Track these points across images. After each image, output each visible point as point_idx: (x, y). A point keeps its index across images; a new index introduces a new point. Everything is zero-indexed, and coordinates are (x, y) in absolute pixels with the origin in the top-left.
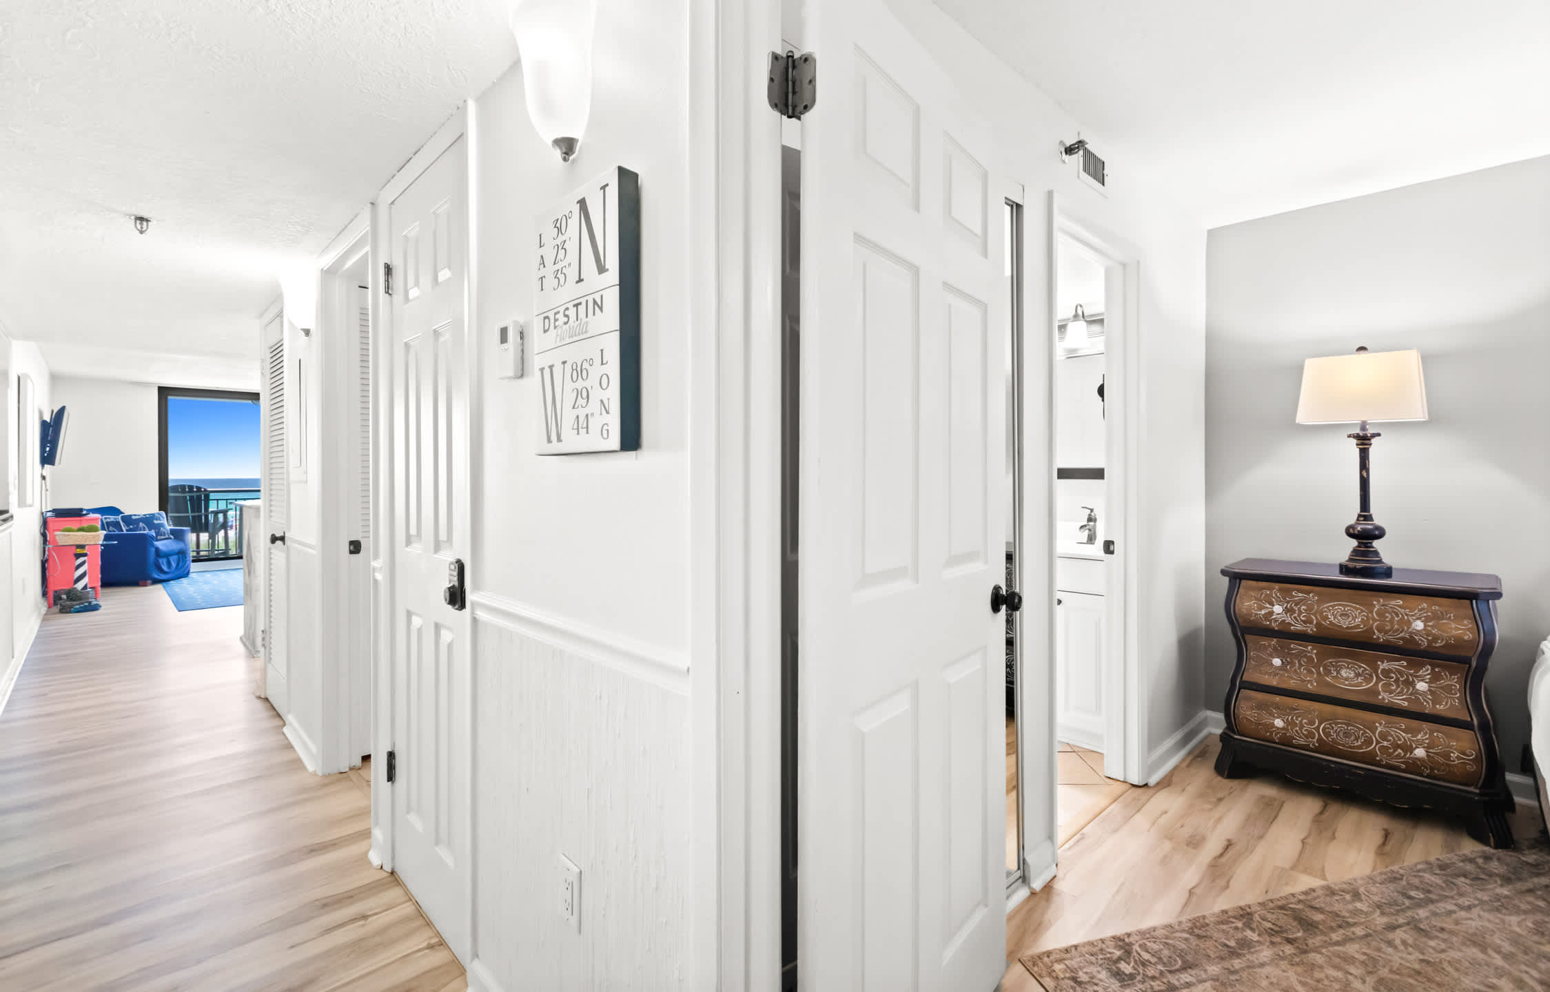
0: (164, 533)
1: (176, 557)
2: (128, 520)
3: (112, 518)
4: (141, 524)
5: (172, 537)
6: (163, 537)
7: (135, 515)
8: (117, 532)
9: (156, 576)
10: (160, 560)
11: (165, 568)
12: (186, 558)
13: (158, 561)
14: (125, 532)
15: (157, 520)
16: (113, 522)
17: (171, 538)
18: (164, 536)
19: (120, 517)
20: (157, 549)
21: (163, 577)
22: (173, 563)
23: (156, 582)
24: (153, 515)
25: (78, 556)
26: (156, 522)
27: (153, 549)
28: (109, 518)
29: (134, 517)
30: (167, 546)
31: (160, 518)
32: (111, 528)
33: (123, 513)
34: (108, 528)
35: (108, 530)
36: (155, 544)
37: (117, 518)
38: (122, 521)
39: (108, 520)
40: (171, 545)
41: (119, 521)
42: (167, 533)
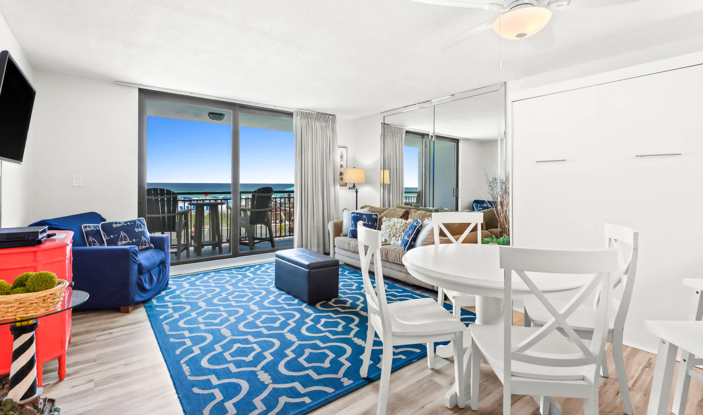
0: (145, 241)
1: (157, 269)
2: (108, 228)
3: (91, 226)
4: (122, 234)
5: (152, 245)
6: (144, 247)
7: (116, 223)
8: (97, 247)
9: (138, 299)
10: (142, 278)
11: (147, 286)
12: (166, 268)
13: (141, 280)
14: (106, 247)
15: (138, 228)
16: (92, 230)
17: (151, 248)
18: (145, 245)
19: (100, 225)
20: (140, 266)
21: (146, 296)
22: (154, 276)
23: (137, 305)
24: (134, 222)
25: (18, 332)
26: (137, 230)
27: (136, 267)
28: (89, 227)
29: (114, 226)
30: (149, 259)
31: (140, 225)
32: (91, 239)
33: (104, 220)
34: (88, 238)
35: (88, 241)
36: (137, 259)
37: (97, 226)
38: (102, 230)
39: (88, 229)
40: (153, 256)
41: (99, 230)
42: (148, 242)
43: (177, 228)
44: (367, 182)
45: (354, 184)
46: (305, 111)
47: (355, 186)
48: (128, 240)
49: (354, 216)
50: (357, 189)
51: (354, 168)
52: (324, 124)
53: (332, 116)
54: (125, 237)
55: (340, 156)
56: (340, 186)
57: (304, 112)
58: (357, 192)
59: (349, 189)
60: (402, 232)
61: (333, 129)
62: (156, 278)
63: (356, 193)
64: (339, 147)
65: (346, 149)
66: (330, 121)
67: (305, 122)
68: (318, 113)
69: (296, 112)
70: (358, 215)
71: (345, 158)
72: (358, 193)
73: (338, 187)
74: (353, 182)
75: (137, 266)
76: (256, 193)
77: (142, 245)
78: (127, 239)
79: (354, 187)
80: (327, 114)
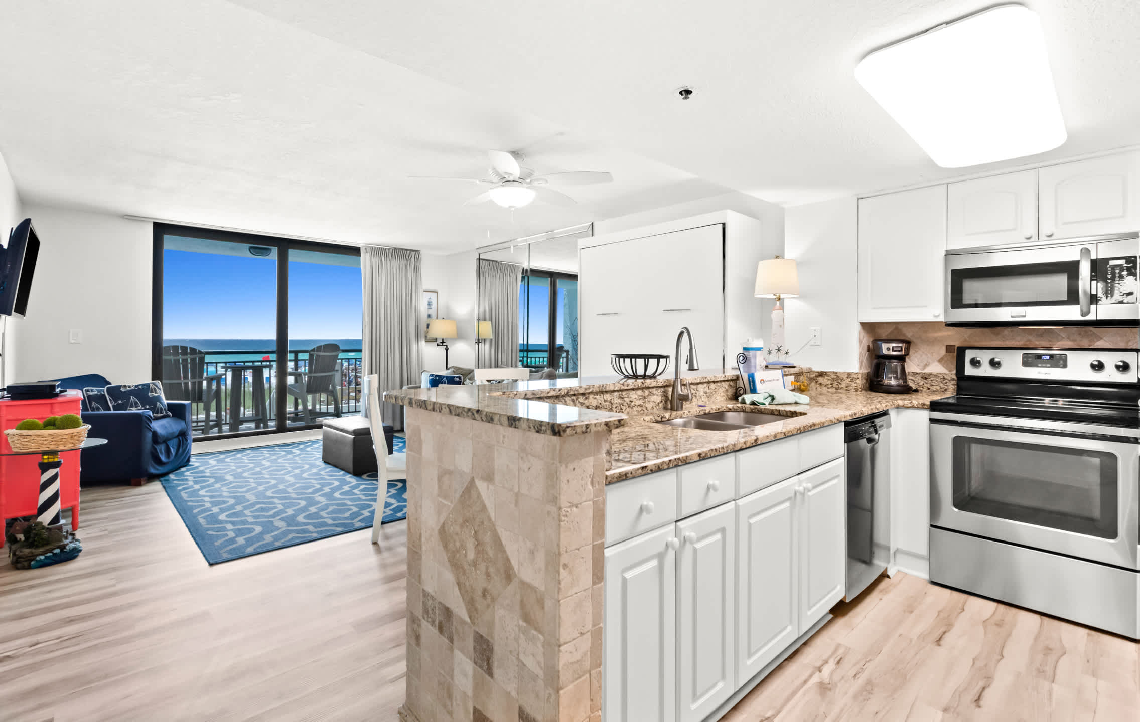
0: (161, 408)
1: (175, 441)
2: (116, 392)
3: (95, 390)
4: (132, 399)
5: (169, 413)
6: (159, 415)
7: (125, 386)
8: (102, 412)
9: (152, 471)
10: (158, 448)
11: (163, 458)
12: (187, 441)
13: (155, 449)
14: (112, 411)
15: (152, 392)
16: (96, 394)
17: (168, 416)
18: (161, 413)
19: (105, 389)
20: (155, 434)
21: (161, 470)
22: (171, 448)
23: (152, 478)
24: (148, 385)
25: (45, 467)
26: (150, 395)
27: (150, 435)
28: (92, 390)
29: (123, 389)
30: (166, 427)
31: (155, 389)
32: (94, 404)
33: (110, 383)
34: (90, 404)
35: (91, 407)
36: (151, 426)
37: (101, 390)
38: (108, 394)
39: (91, 393)
40: (170, 425)
41: (104, 395)
42: (165, 409)
44: (460, 336)
45: (443, 340)
48: (140, 406)
49: (432, 379)
50: (447, 346)
51: (443, 318)
52: (403, 262)
53: (414, 252)
54: (136, 401)
55: (427, 303)
56: (426, 342)
57: (375, 247)
58: (447, 350)
59: (437, 346)
61: (417, 269)
62: (174, 451)
63: (445, 351)
64: (424, 291)
65: (435, 294)
66: (413, 259)
67: (376, 260)
68: (395, 248)
69: (364, 248)
70: (437, 378)
71: (434, 306)
72: (448, 351)
73: (423, 343)
74: (442, 338)
75: (151, 433)
76: (314, 352)
77: (157, 413)
78: (138, 405)
79: (443, 343)
80: (407, 250)
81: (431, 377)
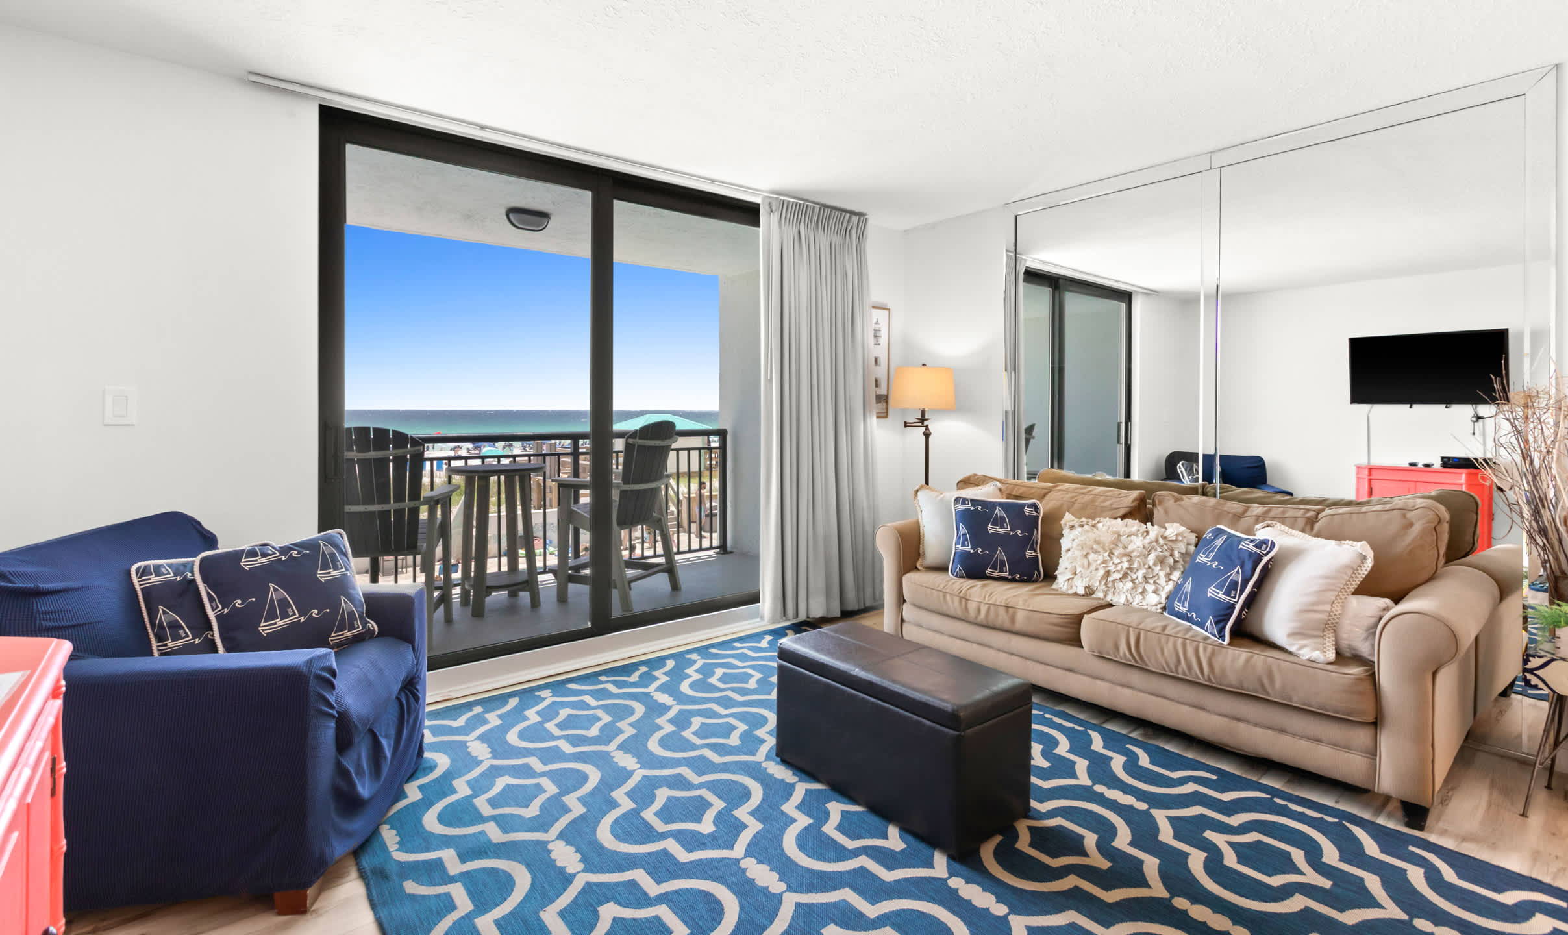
0: (351, 614)
1: (393, 711)
2: (226, 573)
3: (165, 569)
4: (275, 592)
5: (373, 625)
6: (347, 634)
7: (252, 553)
8: (191, 658)
9: (338, 850)
10: (349, 764)
11: (364, 787)
12: (417, 698)
13: (345, 772)
14: (221, 660)
15: (325, 566)
16: (168, 583)
17: (370, 635)
18: (352, 628)
19: (197, 561)
20: (343, 722)
21: (361, 827)
22: (384, 742)
24: (311, 545)
26: (322, 575)
27: (328, 732)
28: (158, 571)
29: (246, 564)
30: (370, 684)
31: (332, 555)
32: (164, 615)
33: (210, 540)
34: (152, 613)
35: (153, 625)
36: (332, 699)
37: (185, 565)
38: (205, 581)
39: (154, 579)
40: (380, 671)
41: (193, 581)
42: (361, 617)
43: (423, 545)
44: (960, 405)
45: (923, 413)
46: (792, 200)
47: (926, 417)
48: (294, 614)
49: (967, 510)
50: (927, 426)
51: (924, 365)
52: (837, 239)
53: (858, 217)
54: (284, 604)
55: (873, 332)
56: (878, 417)
57: (789, 201)
58: (927, 435)
59: (906, 426)
60: (1155, 564)
61: (860, 253)
62: (389, 745)
63: (924, 438)
64: (874, 307)
65: (887, 312)
66: (854, 232)
67: (790, 230)
68: (824, 206)
69: (768, 201)
70: (980, 508)
71: (883, 340)
72: (931, 438)
73: (873, 420)
74: (921, 407)
75: (333, 724)
76: (635, 438)
77: (341, 628)
78: (289, 610)
79: (922, 420)
80: (846, 211)
81: (960, 507)
